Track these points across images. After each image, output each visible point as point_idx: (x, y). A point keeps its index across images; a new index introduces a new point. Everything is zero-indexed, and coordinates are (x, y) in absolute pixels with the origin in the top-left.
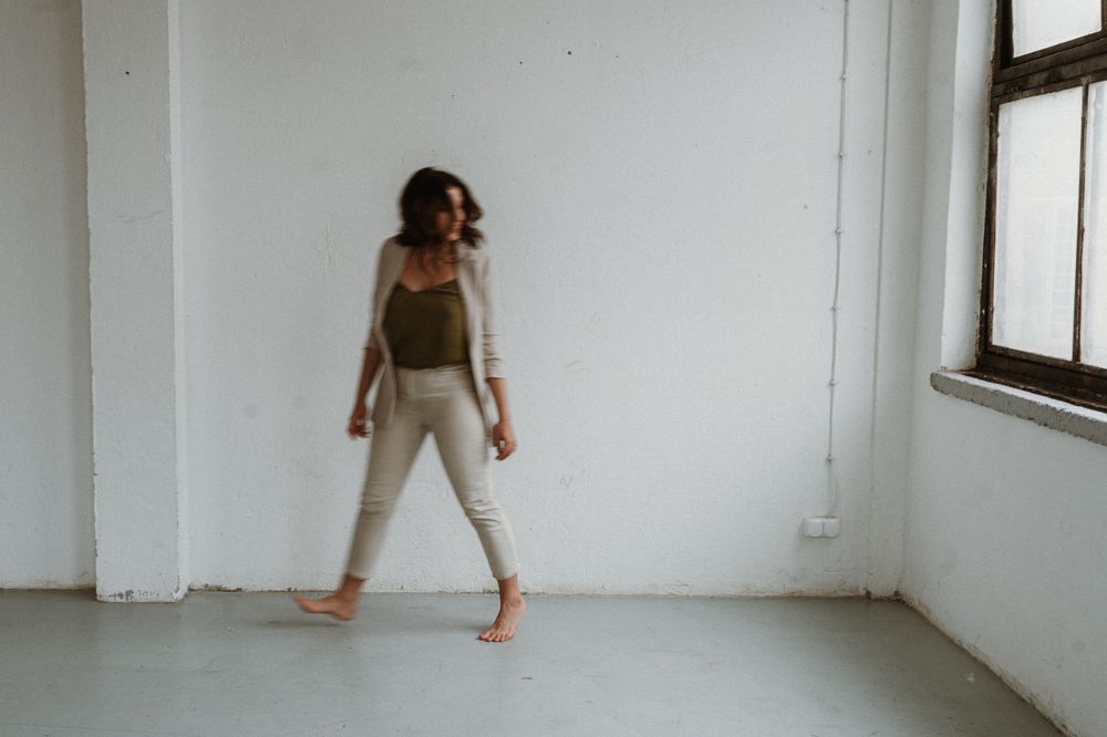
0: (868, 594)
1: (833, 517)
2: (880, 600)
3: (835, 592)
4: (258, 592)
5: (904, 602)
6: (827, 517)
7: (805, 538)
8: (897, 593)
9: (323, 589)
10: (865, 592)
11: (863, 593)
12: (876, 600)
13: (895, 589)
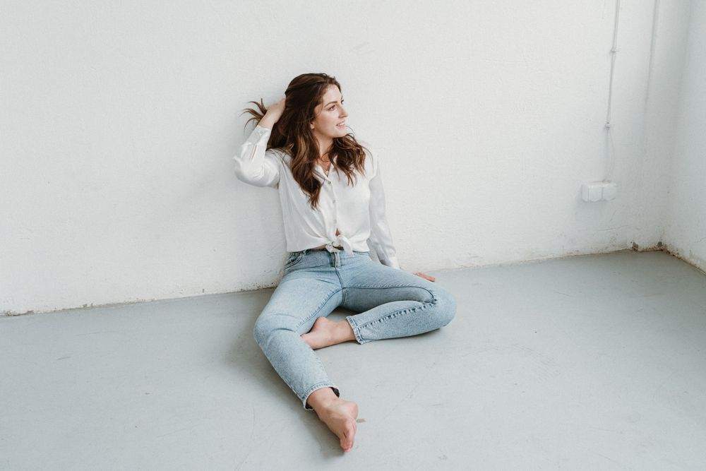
0: (635, 248)
1: (609, 182)
2: (645, 251)
3: (607, 248)
4: (51, 312)
5: (669, 252)
6: (603, 181)
7: (583, 203)
8: (660, 244)
9: (122, 301)
10: (632, 245)
11: (630, 246)
12: (643, 251)
13: (659, 241)
